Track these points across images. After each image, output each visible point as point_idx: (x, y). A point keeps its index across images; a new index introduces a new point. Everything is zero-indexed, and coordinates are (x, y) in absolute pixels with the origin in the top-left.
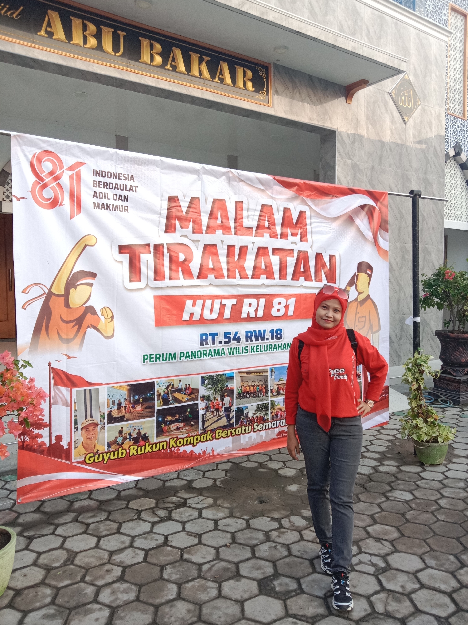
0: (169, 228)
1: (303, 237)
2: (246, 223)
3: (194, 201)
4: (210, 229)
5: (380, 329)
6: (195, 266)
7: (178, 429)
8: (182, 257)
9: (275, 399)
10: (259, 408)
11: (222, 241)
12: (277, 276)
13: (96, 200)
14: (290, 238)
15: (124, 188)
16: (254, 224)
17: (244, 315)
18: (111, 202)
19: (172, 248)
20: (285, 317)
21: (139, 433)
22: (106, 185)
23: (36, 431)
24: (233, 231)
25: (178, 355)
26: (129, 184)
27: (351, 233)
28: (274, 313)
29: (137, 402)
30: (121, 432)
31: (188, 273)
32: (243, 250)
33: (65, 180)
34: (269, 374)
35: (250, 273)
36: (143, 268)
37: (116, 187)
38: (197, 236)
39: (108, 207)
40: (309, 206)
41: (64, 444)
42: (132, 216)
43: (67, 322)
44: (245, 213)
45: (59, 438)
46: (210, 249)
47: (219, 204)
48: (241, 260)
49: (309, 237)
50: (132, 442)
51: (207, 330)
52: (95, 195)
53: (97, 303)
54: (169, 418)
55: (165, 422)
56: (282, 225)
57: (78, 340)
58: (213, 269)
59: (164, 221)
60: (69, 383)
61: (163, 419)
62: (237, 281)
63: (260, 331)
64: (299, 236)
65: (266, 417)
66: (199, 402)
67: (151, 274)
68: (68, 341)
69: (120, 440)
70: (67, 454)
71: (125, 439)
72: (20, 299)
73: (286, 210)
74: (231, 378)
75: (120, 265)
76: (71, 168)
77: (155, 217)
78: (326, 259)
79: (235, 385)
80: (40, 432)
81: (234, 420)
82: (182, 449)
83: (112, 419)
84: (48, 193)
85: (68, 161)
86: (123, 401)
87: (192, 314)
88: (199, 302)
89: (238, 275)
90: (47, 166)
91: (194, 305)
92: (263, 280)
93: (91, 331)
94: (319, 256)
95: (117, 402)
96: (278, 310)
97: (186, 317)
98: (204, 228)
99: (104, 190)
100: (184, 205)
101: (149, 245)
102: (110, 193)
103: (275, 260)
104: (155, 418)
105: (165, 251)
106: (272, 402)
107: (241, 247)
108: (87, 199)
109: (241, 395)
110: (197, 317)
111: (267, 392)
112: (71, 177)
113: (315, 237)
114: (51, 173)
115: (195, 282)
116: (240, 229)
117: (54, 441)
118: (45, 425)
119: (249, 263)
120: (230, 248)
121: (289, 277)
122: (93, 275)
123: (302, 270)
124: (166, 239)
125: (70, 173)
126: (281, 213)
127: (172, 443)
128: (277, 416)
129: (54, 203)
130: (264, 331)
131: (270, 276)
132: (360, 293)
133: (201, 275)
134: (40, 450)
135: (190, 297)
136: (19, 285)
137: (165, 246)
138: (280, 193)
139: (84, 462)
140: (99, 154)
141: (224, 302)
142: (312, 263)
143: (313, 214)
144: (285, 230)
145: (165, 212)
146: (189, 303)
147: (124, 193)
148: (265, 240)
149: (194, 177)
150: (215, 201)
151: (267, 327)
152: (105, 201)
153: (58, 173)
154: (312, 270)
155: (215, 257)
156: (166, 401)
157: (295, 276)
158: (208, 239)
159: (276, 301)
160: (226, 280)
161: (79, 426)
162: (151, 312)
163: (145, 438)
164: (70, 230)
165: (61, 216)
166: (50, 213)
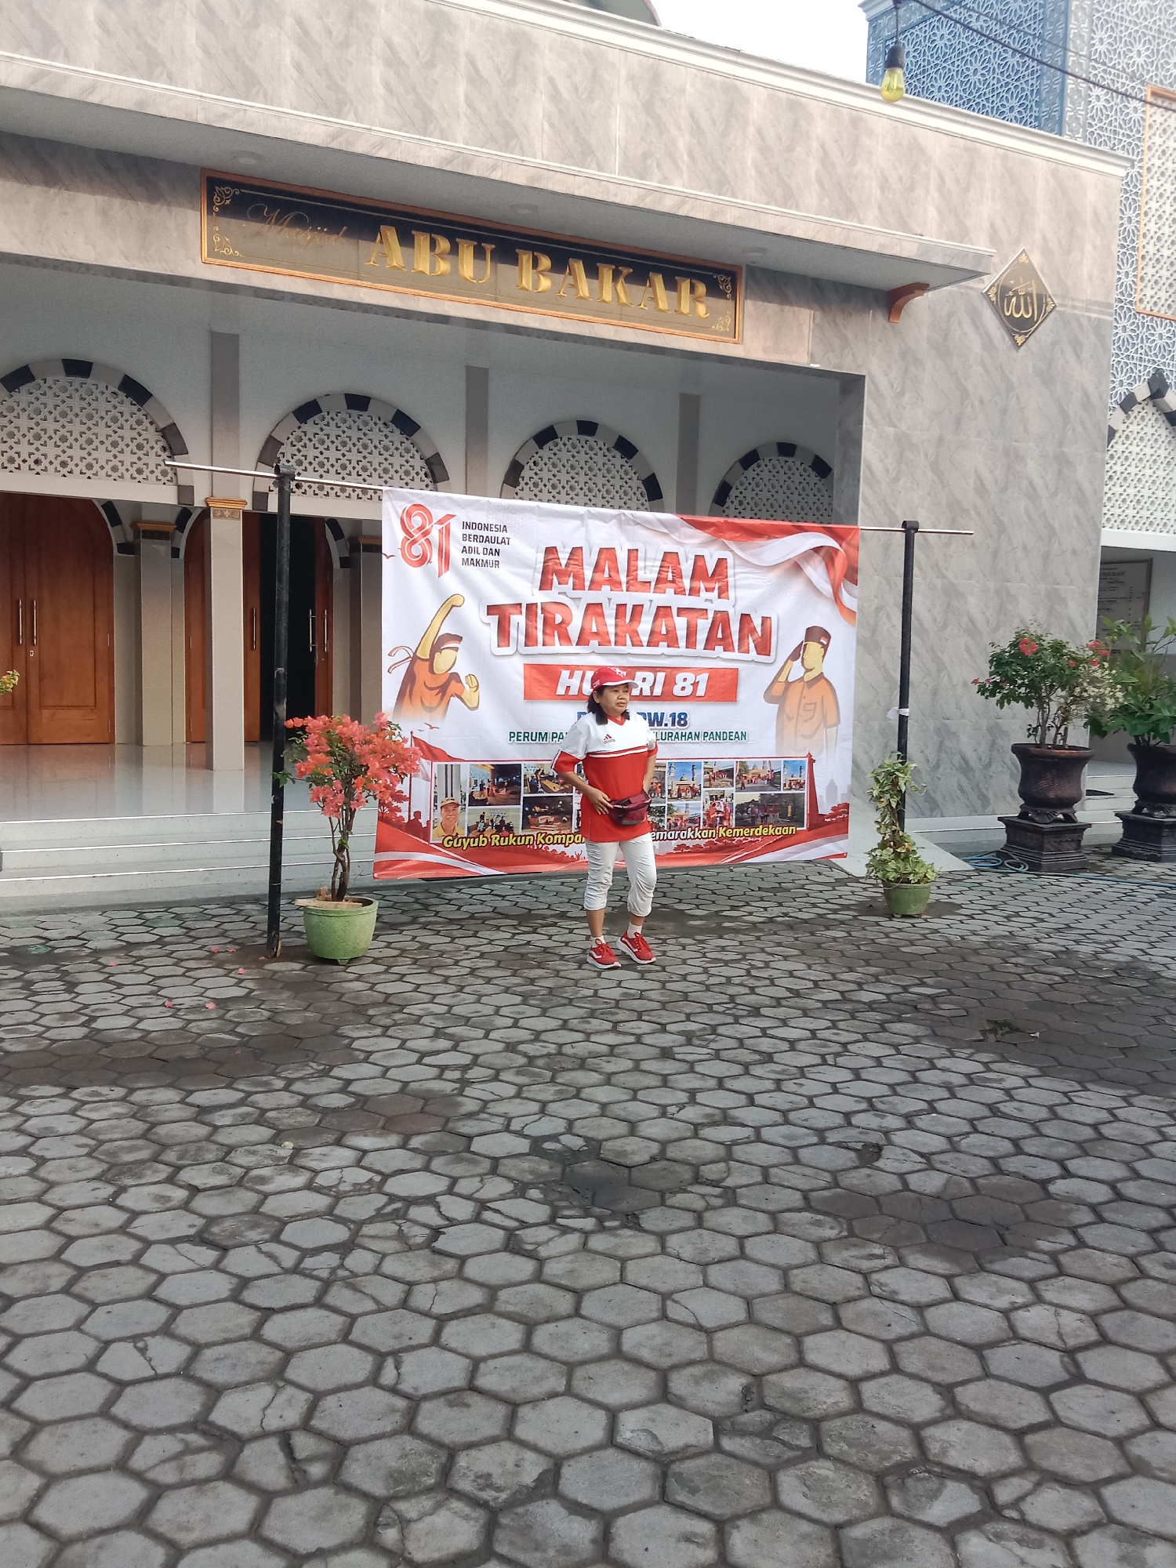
0: (545, 585)
1: (723, 592)
2: (642, 575)
3: (576, 552)
4: (594, 585)
5: (838, 722)
6: (574, 630)
7: (547, 823)
8: (558, 619)
9: (674, 803)
11: (610, 599)
13: (465, 556)
14: (704, 594)
15: (496, 540)
16: (652, 576)
18: (481, 557)
19: (549, 608)
20: (693, 697)
21: (502, 821)
22: (476, 538)
23: (395, 804)
24: (624, 586)
25: (550, 736)
26: (500, 535)
27: (797, 586)
28: (677, 691)
29: (501, 785)
30: (482, 817)
31: (565, 638)
32: (637, 610)
33: (435, 535)
34: (667, 769)
35: (645, 639)
36: (513, 631)
37: (487, 540)
38: (578, 593)
39: (478, 562)
40: (732, 551)
41: (423, 822)
42: (502, 572)
43: (431, 689)
44: (640, 564)
45: (418, 814)
46: (594, 609)
47: (607, 554)
48: (635, 623)
49: (731, 593)
50: (495, 830)
52: (464, 550)
53: (462, 669)
54: (537, 809)
55: (532, 813)
56: (693, 578)
57: (441, 709)
58: (596, 634)
59: (539, 576)
60: (429, 755)
61: (530, 809)
62: (629, 648)
63: (656, 714)
64: (716, 592)
65: (661, 825)
66: (574, 794)
67: (522, 638)
68: (430, 710)
69: (481, 826)
70: (425, 833)
71: (486, 825)
72: (386, 662)
73: (699, 558)
75: (486, 628)
76: (440, 522)
77: (528, 572)
78: (757, 622)
80: (399, 805)
82: (551, 848)
83: (473, 801)
84: (417, 550)
85: (438, 514)
86: (486, 782)
87: (568, 688)
88: (578, 674)
89: (629, 642)
90: (417, 521)
91: (571, 676)
92: (663, 648)
93: (454, 700)
94: (745, 618)
95: (479, 783)
96: (683, 688)
97: (561, 691)
98: (587, 584)
99: (474, 544)
100: (563, 557)
101: (520, 604)
102: (480, 546)
103: (681, 623)
104: (521, 807)
105: (539, 611)
106: (670, 806)
107: (635, 606)
108: (456, 555)
110: (574, 691)
111: (663, 792)
112: (440, 531)
113: (740, 593)
114: (420, 529)
115: (574, 649)
116: (633, 583)
117: (412, 818)
118: (405, 799)
119: (645, 626)
120: (621, 608)
121: (700, 645)
122: (459, 639)
123: (720, 635)
124: (540, 597)
125: (440, 527)
126: (692, 562)
127: (540, 839)
128: (676, 825)
129: (423, 560)
130: (663, 714)
131: (672, 641)
132: (808, 670)
133: (582, 640)
134: (398, 824)
135: (566, 667)
136: (386, 647)
137: (539, 606)
138: (691, 537)
139: (442, 845)
140: (471, 503)
142: (735, 628)
143: (737, 562)
144: (696, 584)
145: (540, 566)
146: (565, 673)
147: (495, 546)
148: (668, 598)
149: (576, 523)
150: (601, 551)
151: (667, 709)
152: (474, 556)
153: (427, 527)
154: (735, 637)
155: (600, 619)
156: (534, 789)
157: (709, 644)
158: (592, 597)
159: (680, 676)
160: (613, 648)
161: (439, 805)
162: (519, 681)
163: (510, 829)
164: (437, 588)
165: (429, 574)
166: (416, 573)
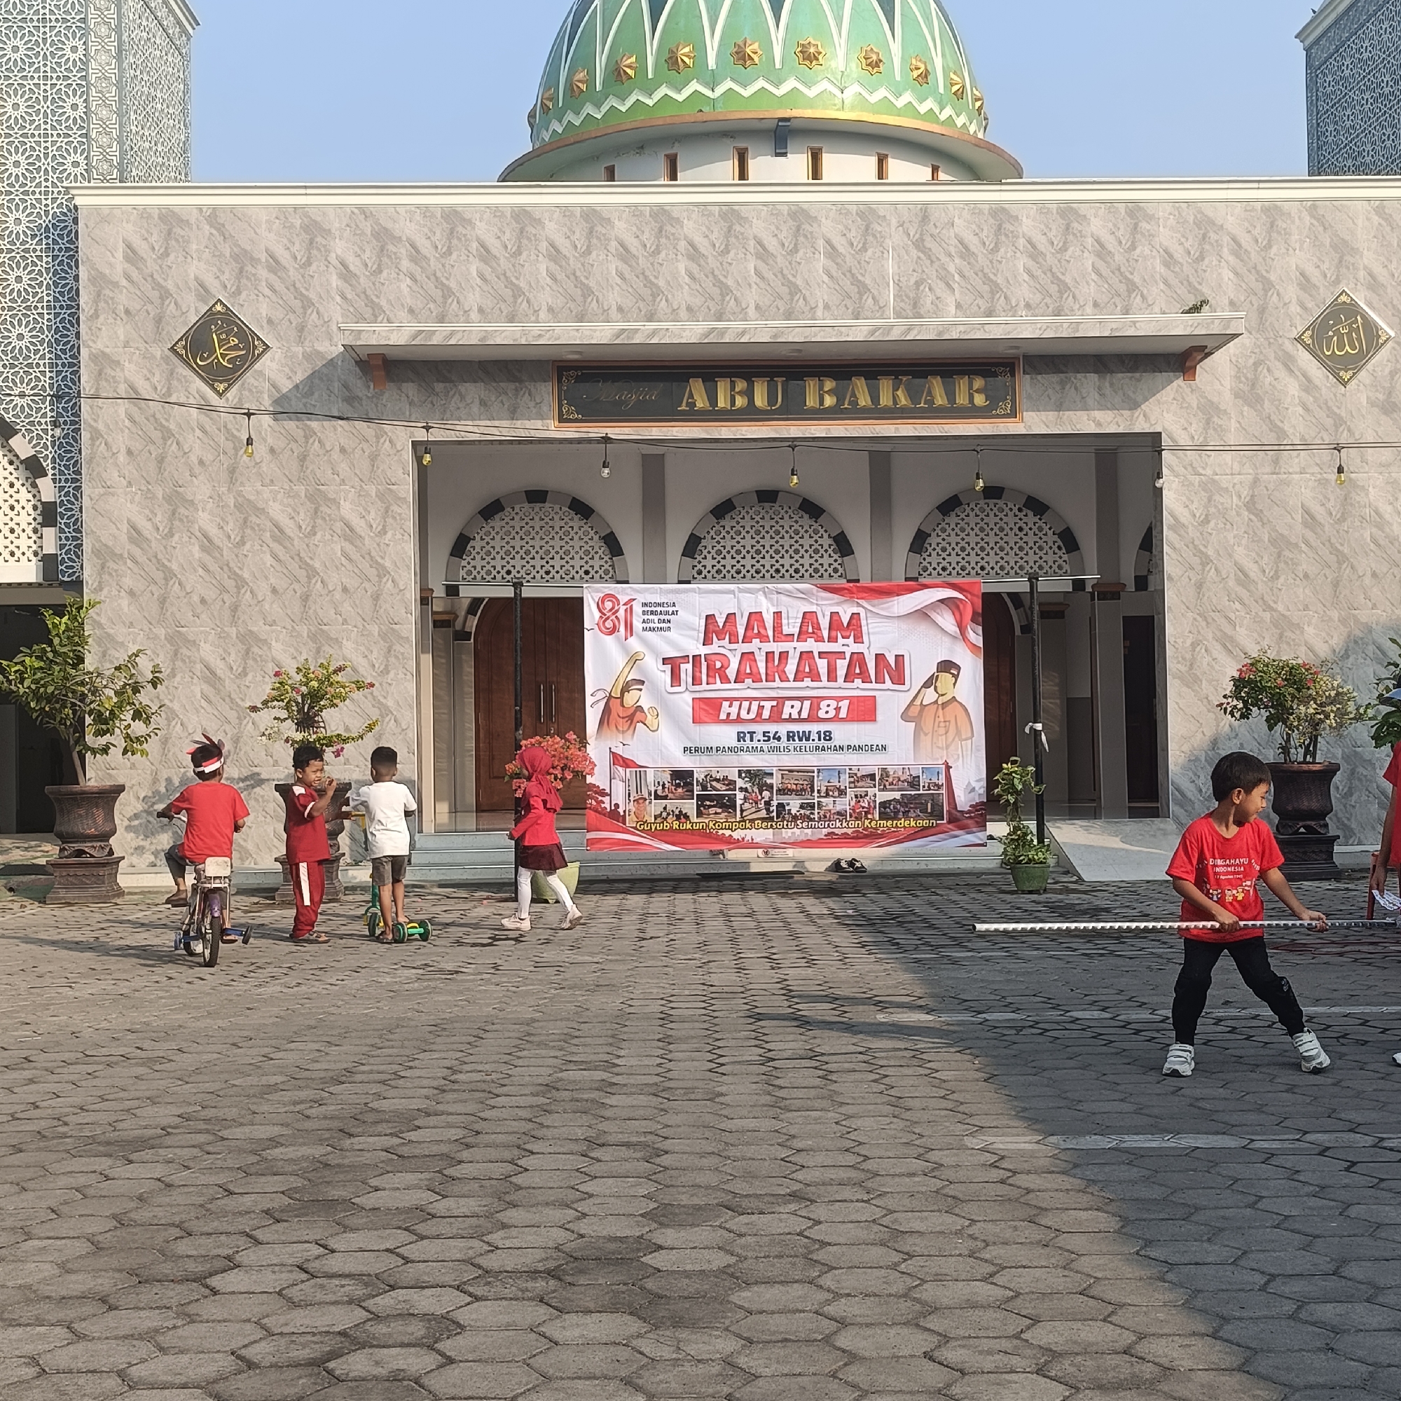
0: (707, 641)
1: (858, 639)
2: (786, 630)
3: (731, 617)
4: (747, 639)
5: (971, 736)
6: (731, 672)
7: (717, 813)
8: (718, 665)
9: (822, 800)
10: (802, 807)
11: (760, 649)
12: (824, 677)
13: (645, 625)
14: (841, 640)
16: (796, 631)
17: (785, 716)
18: (656, 625)
19: (711, 658)
20: (836, 719)
21: (681, 812)
22: (652, 613)
23: (600, 798)
24: (772, 639)
26: (671, 609)
27: (927, 630)
30: (665, 808)
32: (784, 656)
33: (621, 614)
34: (816, 774)
35: (791, 677)
36: (683, 676)
37: (661, 613)
38: (734, 646)
39: (654, 629)
40: (862, 607)
41: (621, 810)
43: (623, 718)
44: (784, 621)
45: (617, 806)
46: (747, 657)
47: (755, 617)
48: (782, 665)
49: (865, 638)
50: (675, 818)
51: (746, 728)
52: (644, 621)
54: (708, 803)
55: (704, 806)
56: (830, 629)
57: (630, 732)
58: (750, 674)
59: (702, 635)
60: (624, 764)
61: (702, 803)
63: (803, 732)
64: (852, 638)
65: (812, 816)
66: (737, 792)
67: (690, 680)
68: (623, 732)
69: (664, 815)
70: (623, 819)
71: (669, 814)
73: (834, 614)
74: (772, 774)
75: (663, 674)
76: (625, 604)
77: (695, 633)
78: (891, 659)
79: (775, 781)
80: (603, 798)
81: (774, 814)
83: (657, 797)
84: (609, 624)
86: (666, 782)
87: (729, 714)
88: (736, 704)
89: (778, 679)
90: (608, 605)
91: (730, 706)
92: (808, 683)
93: (640, 725)
94: (880, 658)
95: (662, 783)
96: (827, 712)
97: (723, 716)
98: (740, 639)
99: (651, 617)
100: (721, 621)
101: (688, 656)
102: (656, 618)
104: (695, 801)
105: (703, 660)
106: (819, 802)
107: (781, 653)
108: (638, 625)
109: (781, 791)
111: (813, 791)
112: (626, 610)
113: (874, 638)
114: (612, 609)
116: (779, 635)
117: (613, 808)
118: (607, 794)
119: (791, 668)
120: (769, 655)
121: (841, 678)
122: (642, 683)
123: (858, 671)
124: (703, 650)
125: (625, 607)
126: (828, 618)
127: (711, 825)
128: (825, 817)
129: (613, 631)
130: (810, 732)
131: (816, 677)
132: (940, 695)
133: (739, 680)
135: (726, 699)
136: (588, 690)
137: (703, 656)
138: (827, 599)
140: (647, 590)
141: (762, 703)
142: (871, 664)
143: (870, 615)
144: (833, 633)
145: (703, 628)
146: (725, 704)
147: (667, 617)
149: (728, 596)
150: (751, 614)
151: (814, 728)
152: (652, 625)
153: (616, 608)
154: (872, 673)
155: (753, 663)
156: (704, 788)
157: (848, 678)
158: (746, 648)
159: (824, 703)
160: (765, 684)
161: (632, 799)
162: (689, 711)
164: (625, 649)
165: (618, 639)
166: (609, 640)
